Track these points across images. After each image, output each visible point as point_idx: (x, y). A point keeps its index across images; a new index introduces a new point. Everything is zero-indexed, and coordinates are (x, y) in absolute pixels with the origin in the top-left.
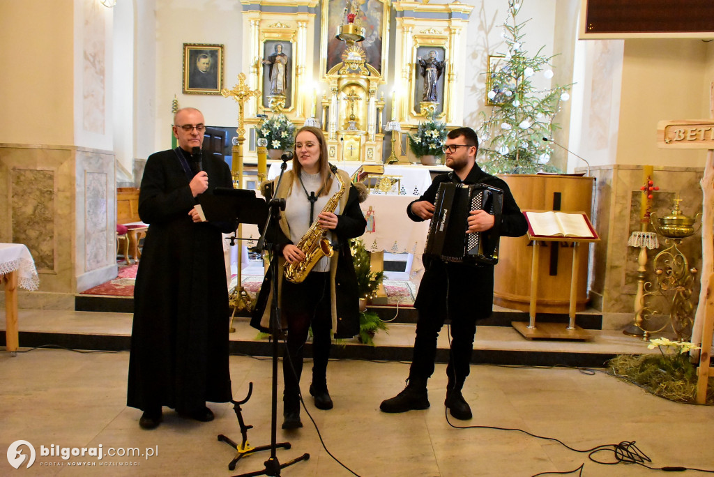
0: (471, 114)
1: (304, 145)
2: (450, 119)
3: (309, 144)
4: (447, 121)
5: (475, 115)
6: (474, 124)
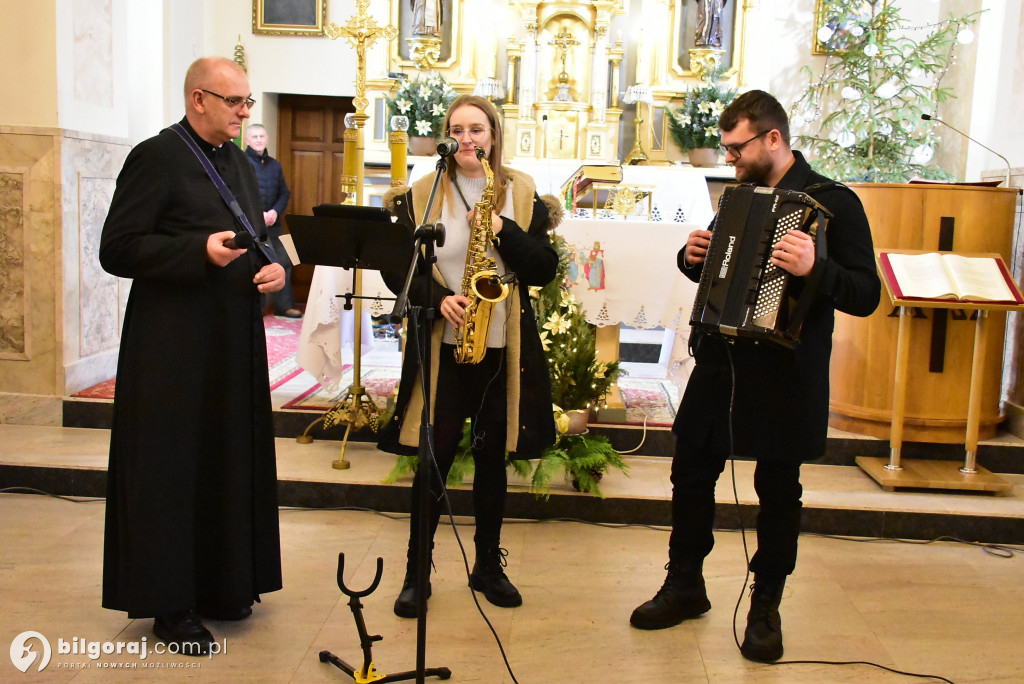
0: (786, 71)
3: (475, 129)
4: (740, 84)
6: (790, 89)
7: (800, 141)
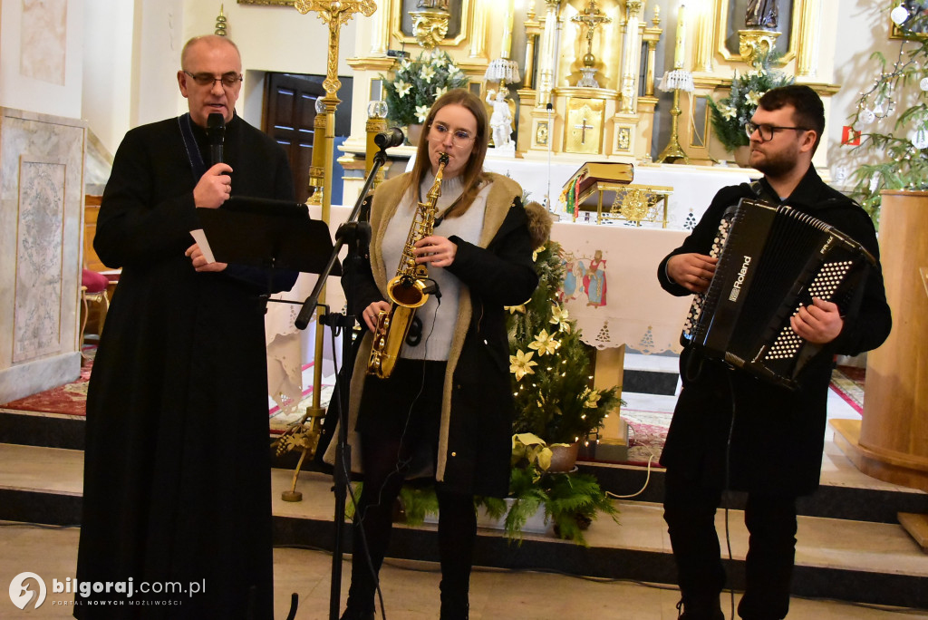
4: (798, 71)
6: (862, 79)
7: (871, 140)
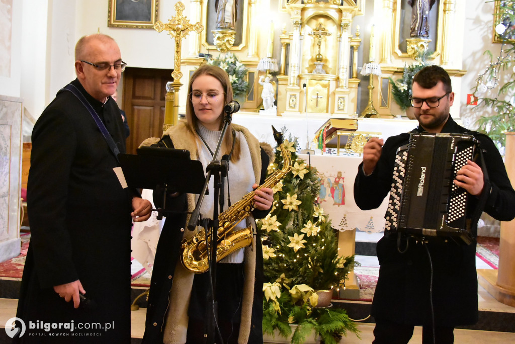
0: (474, 54)
1: (204, 94)
2: (445, 60)
3: (211, 93)
5: (478, 55)
7: (484, 102)
